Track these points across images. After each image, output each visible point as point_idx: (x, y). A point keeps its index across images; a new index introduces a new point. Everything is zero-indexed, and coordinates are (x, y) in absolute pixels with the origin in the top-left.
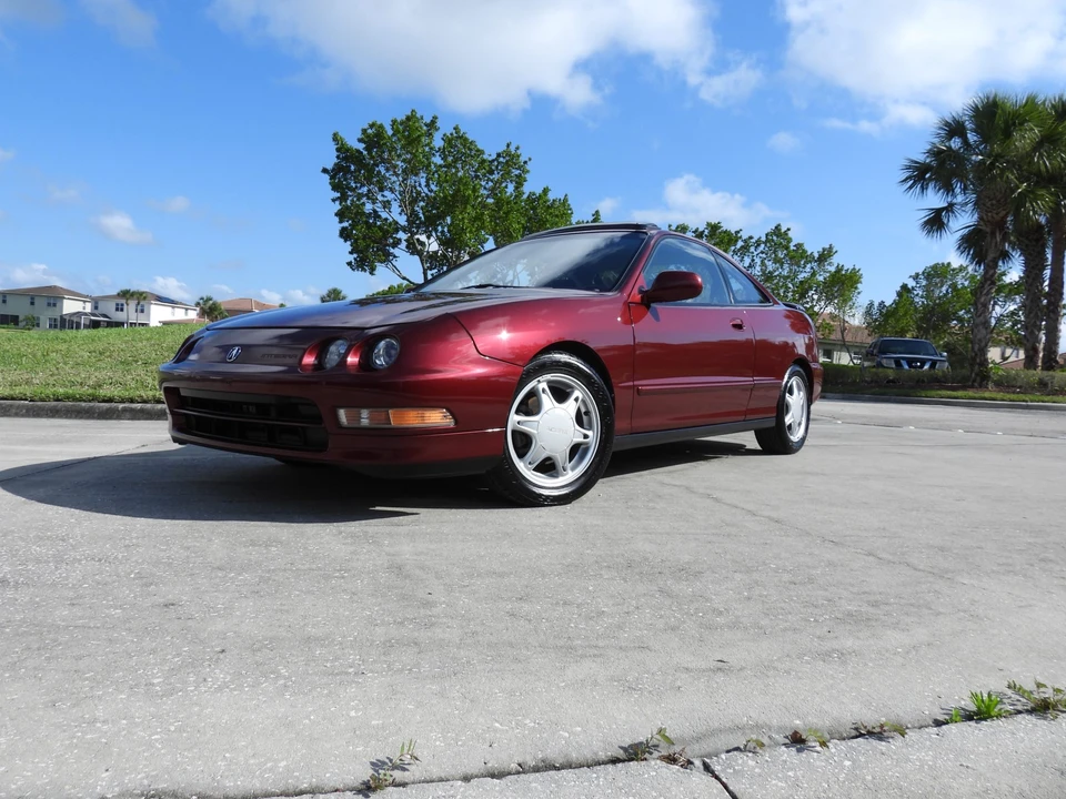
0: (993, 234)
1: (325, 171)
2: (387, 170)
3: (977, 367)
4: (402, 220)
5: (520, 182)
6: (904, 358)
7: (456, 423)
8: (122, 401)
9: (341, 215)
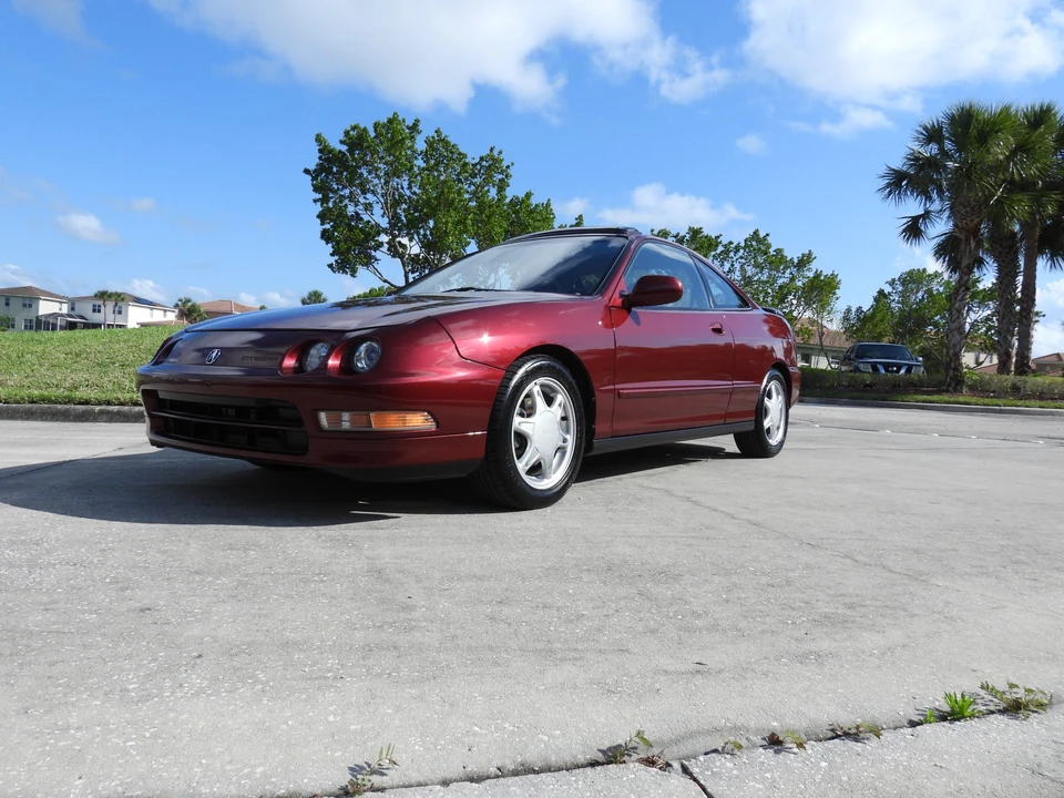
0: (968, 240)
1: (307, 171)
2: (370, 172)
3: (951, 372)
4: (384, 223)
5: (502, 186)
6: (880, 363)
7: (438, 426)
8: (99, 404)
9: (322, 217)
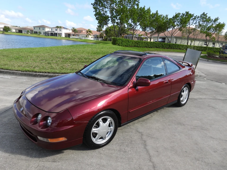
1: (92, 4)
2: (106, 3)
4: (110, 15)
5: (138, 5)
8: (38, 72)
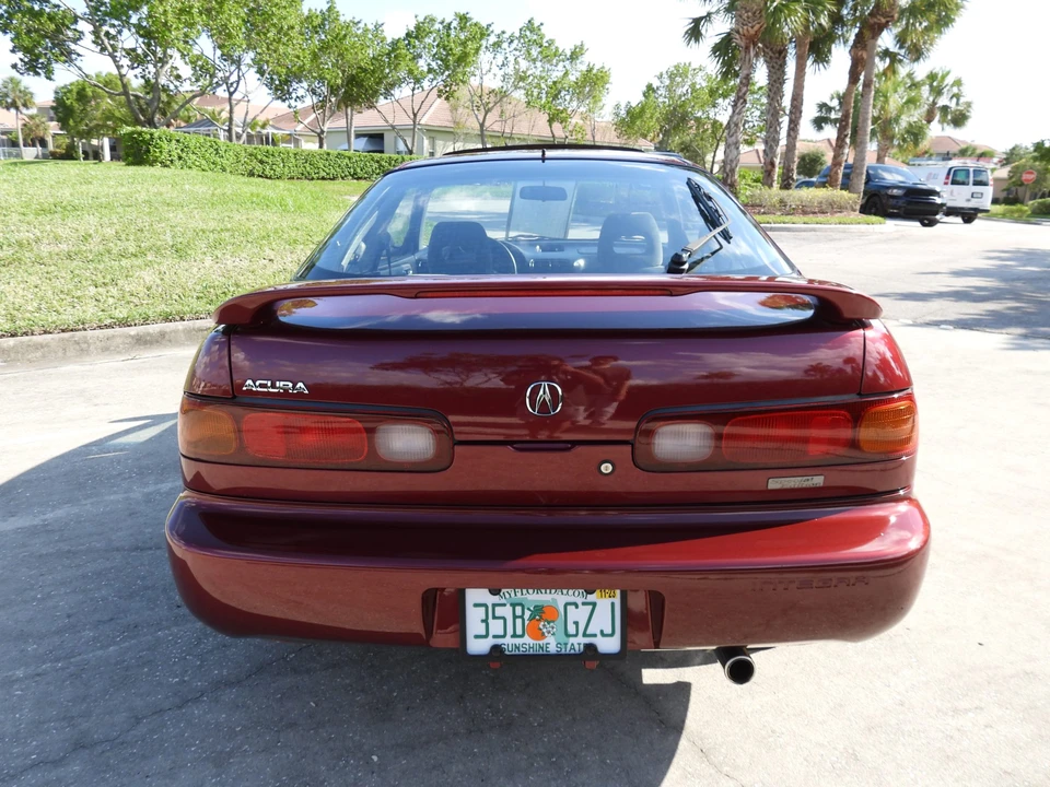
0: (747, 48)
